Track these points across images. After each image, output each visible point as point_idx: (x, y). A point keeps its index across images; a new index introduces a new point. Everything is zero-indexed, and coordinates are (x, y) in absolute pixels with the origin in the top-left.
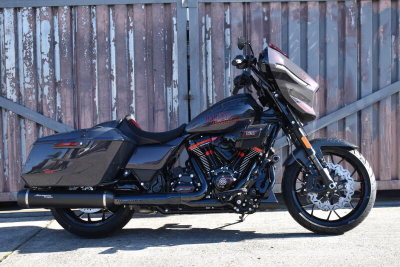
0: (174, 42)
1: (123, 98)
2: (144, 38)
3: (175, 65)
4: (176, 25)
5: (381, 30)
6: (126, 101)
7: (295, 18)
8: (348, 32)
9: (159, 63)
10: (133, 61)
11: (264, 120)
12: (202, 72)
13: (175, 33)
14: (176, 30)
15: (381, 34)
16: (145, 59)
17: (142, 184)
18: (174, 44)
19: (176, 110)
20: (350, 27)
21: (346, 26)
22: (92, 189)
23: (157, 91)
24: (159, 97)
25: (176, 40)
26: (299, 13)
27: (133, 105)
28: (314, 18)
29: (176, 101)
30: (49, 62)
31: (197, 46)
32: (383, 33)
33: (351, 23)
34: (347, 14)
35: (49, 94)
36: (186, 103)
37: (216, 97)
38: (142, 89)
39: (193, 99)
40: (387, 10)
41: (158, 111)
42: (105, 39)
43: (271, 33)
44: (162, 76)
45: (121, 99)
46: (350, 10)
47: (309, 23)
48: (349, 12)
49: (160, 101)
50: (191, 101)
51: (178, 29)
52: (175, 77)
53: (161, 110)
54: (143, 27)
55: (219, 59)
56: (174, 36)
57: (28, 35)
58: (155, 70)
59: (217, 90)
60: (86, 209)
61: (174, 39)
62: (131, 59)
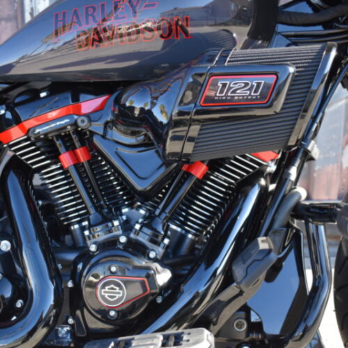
11: (287, 37)
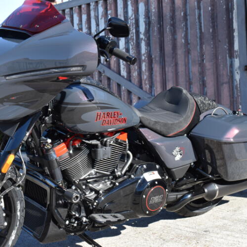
0: (234, 9)
2: (210, 8)
3: (236, 34)
9: (222, 33)
16: (211, 30)
18: (234, 11)
19: (238, 82)
23: (222, 63)
24: (224, 69)
25: (235, 7)
29: (237, 73)
30: (145, 40)
35: (145, 70)
41: (223, 83)
42: (181, 14)
44: (225, 47)
49: (225, 73)
52: (236, 47)
53: (226, 83)
56: (234, 3)
57: (132, 18)
58: (220, 41)
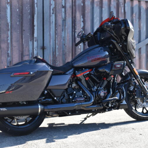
0: (35, 14)
1: (4, 47)
2: (18, 10)
3: (36, 28)
4: (37, 3)
5: (134, 15)
6: (6, 49)
7: (97, 5)
8: (121, 15)
9: (26, 26)
10: (10, 24)
12: (50, 33)
13: (36, 8)
14: (37, 7)
15: (134, 18)
16: (18, 23)
17: (55, 98)
18: (35, 15)
20: (121, 13)
21: (120, 12)
22: (25, 103)
23: (25, 43)
24: (26, 47)
25: (36, 13)
26: (99, 3)
27: (9, 52)
28: (105, 7)
29: (36, 50)
31: (48, 17)
32: (135, 17)
33: (122, 11)
34: (120, 6)
36: (42, 51)
37: (58, 48)
38: (16, 42)
39: (46, 49)
40: (136, 5)
41: (25, 56)
43: (86, 13)
44: (28, 34)
45: (3, 48)
46: (121, 4)
47: (103, 9)
48: (121, 5)
49: (27, 49)
50: (45, 50)
51: (38, 6)
52: (35, 35)
53: (27, 55)
54: (17, 3)
55: (60, 26)
56: (35, 10)
58: (24, 30)
59: (58, 44)
60: (20, 117)
61: (35, 12)
62: (8, 23)
